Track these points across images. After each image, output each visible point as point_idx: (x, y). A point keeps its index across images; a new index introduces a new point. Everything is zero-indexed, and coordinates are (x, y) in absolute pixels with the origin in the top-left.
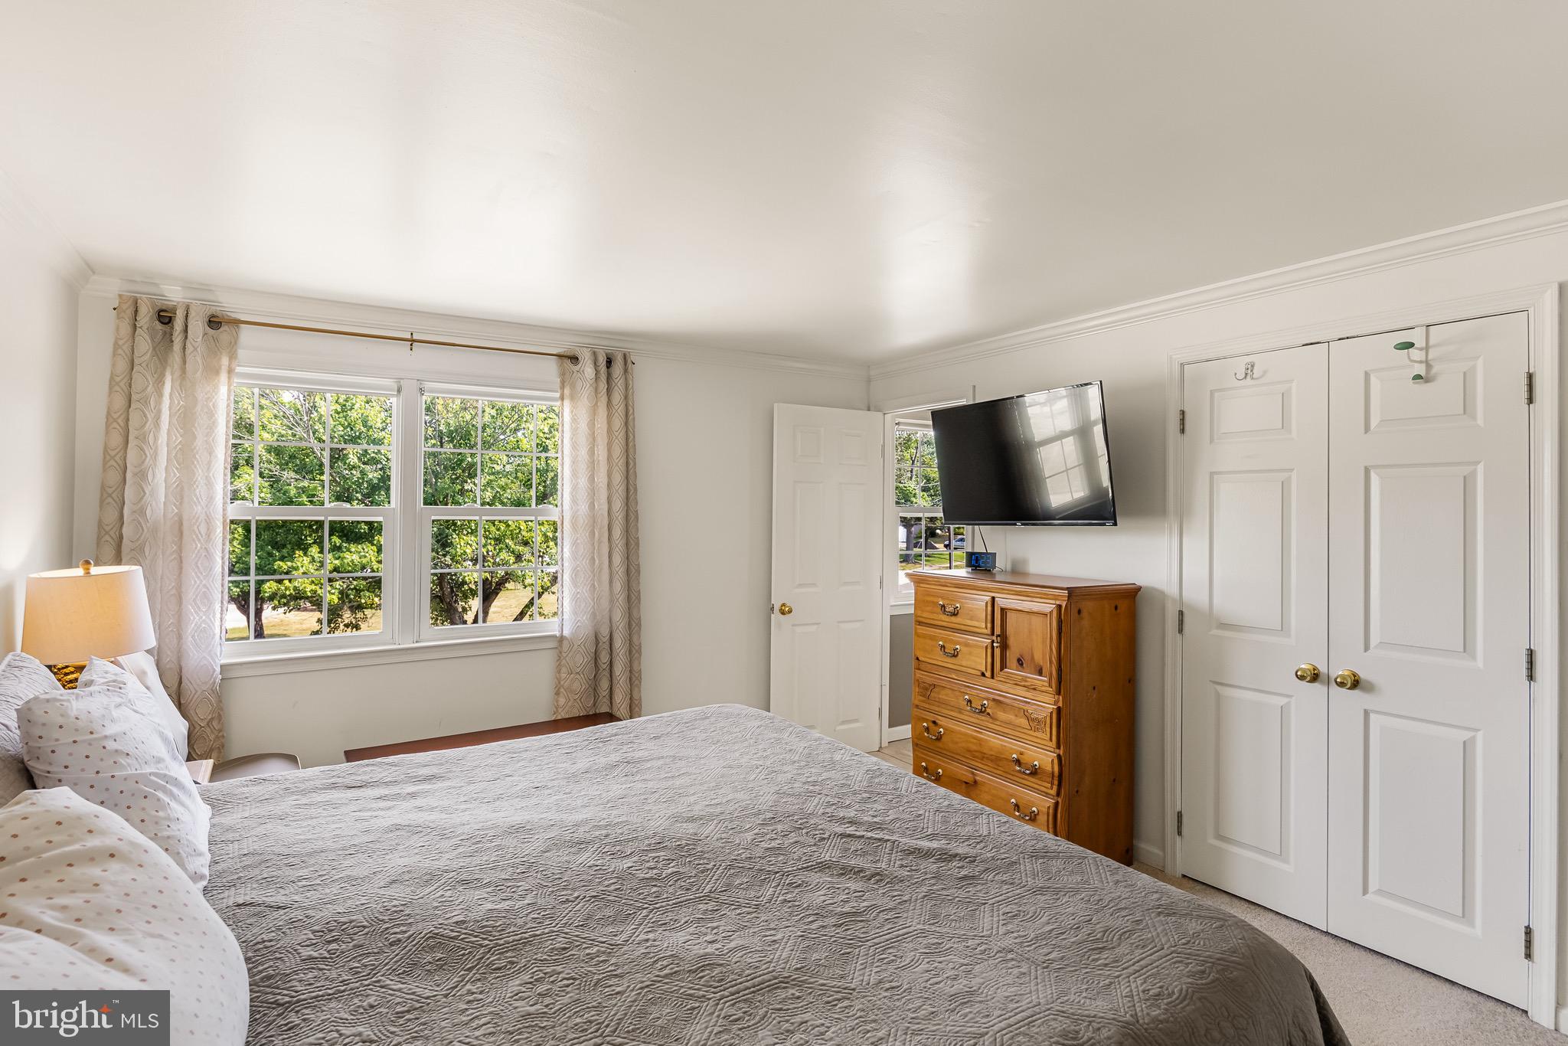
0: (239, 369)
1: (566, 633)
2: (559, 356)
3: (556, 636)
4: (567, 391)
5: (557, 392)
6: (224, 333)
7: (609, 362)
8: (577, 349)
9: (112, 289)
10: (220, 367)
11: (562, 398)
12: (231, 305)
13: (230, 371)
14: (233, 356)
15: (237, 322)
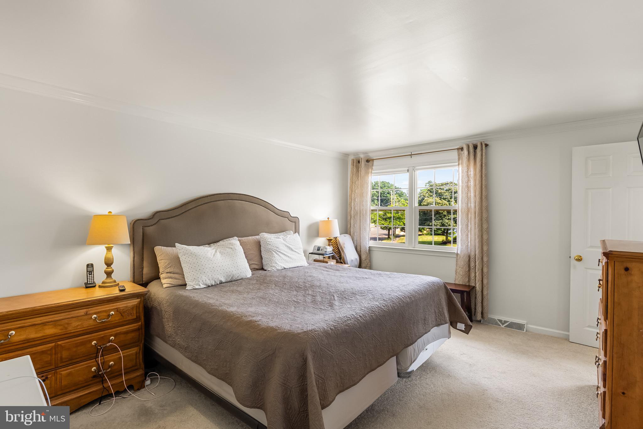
0: (373, 172)
1: (459, 252)
2: (458, 149)
3: (455, 253)
4: (460, 162)
5: (457, 162)
6: (370, 163)
7: (475, 147)
8: (462, 145)
9: (351, 157)
10: (369, 172)
11: (459, 165)
12: (372, 156)
13: (371, 172)
14: (372, 169)
15: (373, 160)
